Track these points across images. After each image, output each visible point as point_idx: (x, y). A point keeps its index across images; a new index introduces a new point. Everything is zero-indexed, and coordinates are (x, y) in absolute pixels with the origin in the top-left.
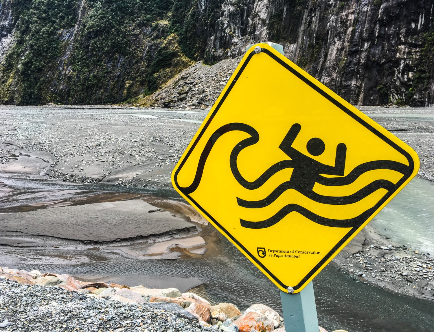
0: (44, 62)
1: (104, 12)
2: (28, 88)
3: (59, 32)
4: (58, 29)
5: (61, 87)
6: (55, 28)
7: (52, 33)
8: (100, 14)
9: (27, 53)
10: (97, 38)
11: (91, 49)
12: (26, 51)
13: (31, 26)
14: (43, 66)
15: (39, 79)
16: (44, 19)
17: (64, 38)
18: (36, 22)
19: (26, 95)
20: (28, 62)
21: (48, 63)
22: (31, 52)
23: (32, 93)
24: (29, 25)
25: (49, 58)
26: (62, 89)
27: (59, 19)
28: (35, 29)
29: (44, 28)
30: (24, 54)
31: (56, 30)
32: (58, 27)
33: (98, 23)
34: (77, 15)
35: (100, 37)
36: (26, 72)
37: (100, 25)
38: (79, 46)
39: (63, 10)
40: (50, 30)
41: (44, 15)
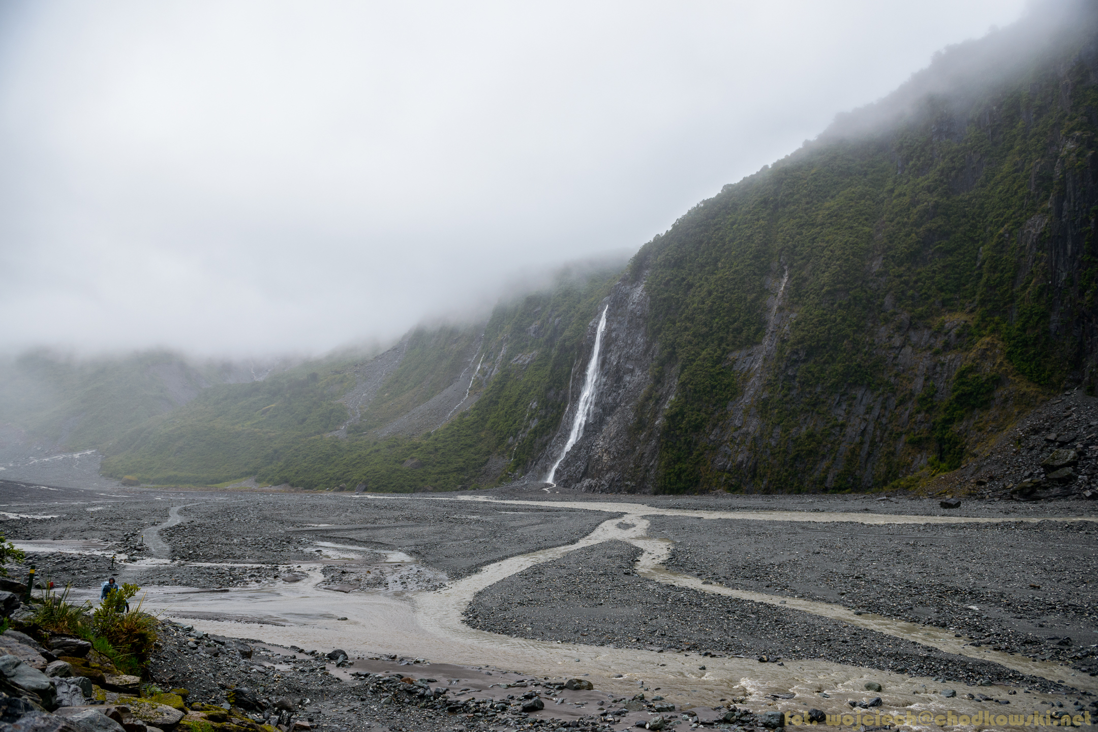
0: (706, 413)
1: (825, 312)
2: (674, 461)
3: (732, 356)
4: (731, 351)
5: (739, 459)
6: (724, 350)
7: (719, 360)
8: (817, 317)
10: (812, 361)
11: (799, 382)
12: (668, 394)
13: (679, 350)
14: (704, 420)
15: (696, 444)
16: (704, 336)
17: (742, 367)
18: (690, 342)
19: (669, 474)
20: (677, 414)
21: (712, 413)
22: (682, 396)
23: (681, 471)
24: (675, 348)
25: (714, 405)
26: (742, 463)
27: (732, 333)
28: (687, 355)
29: (704, 353)
30: (666, 400)
31: (727, 353)
32: (730, 348)
33: (812, 332)
34: (765, 323)
35: (818, 359)
36: (672, 432)
37: (818, 336)
38: (773, 378)
39: (740, 316)
40: (716, 354)
41: (705, 330)
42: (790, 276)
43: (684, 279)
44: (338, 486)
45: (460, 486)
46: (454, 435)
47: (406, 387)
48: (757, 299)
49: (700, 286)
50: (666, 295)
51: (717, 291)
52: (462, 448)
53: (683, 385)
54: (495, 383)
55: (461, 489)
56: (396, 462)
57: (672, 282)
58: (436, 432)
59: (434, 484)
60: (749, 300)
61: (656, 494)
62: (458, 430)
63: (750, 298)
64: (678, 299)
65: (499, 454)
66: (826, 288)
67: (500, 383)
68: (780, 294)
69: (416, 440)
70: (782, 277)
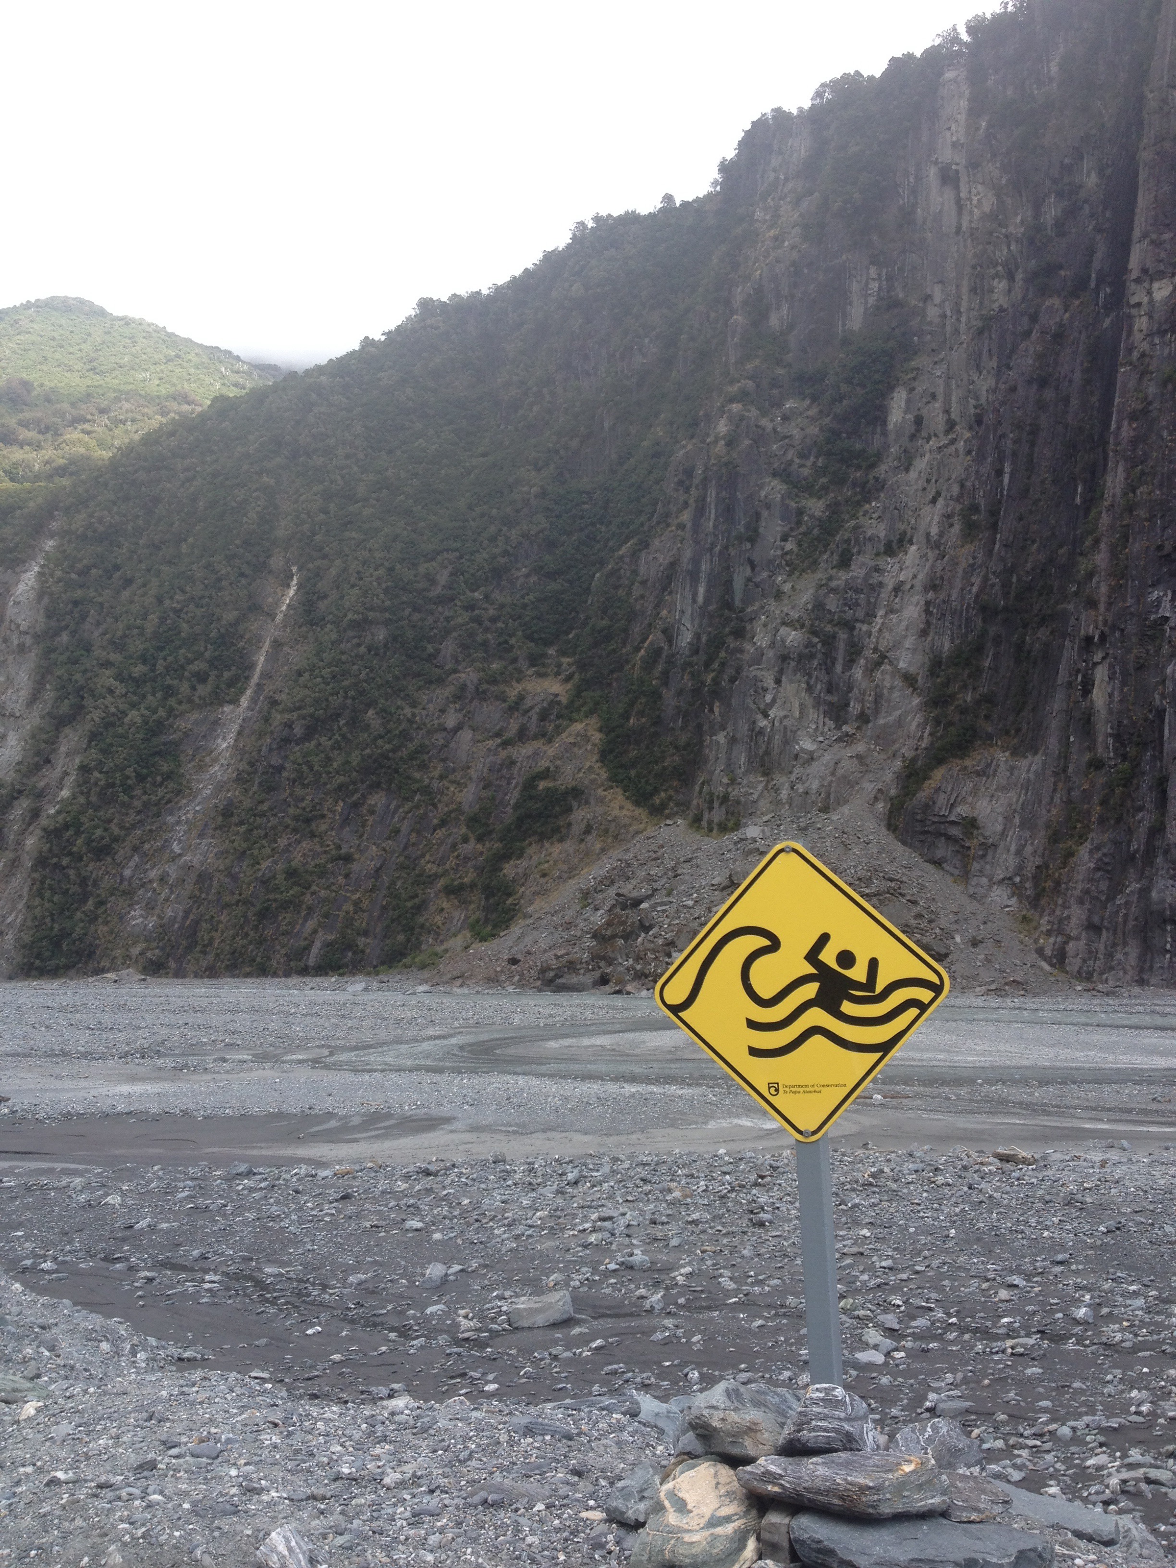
0: (121, 826)
1: (344, 658)
2: (52, 915)
3: (183, 724)
4: (182, 714)
6: (171, 710)
7: (160, 728)
8: (329, 665)
9: (65, 793)
10: (314, 743)
11: (288, 779)
12: (60, 785)
13: (89, 702)
14: (116, 839)
15: (96, 884)
16: (138, 682)
18: (111, 691)
19: (41, 939)
20: (66, 826)
21: (132, 827)
22: (82, 793)
23: (64, 934)
24: (83, 698)
25: (139, 812)
26: (174, 920)
27: (189, 680)
28: (104, 715)
29: (134, 713)
30: (53, 797)
31: (176, 717)
32: (184, 707)
33: (320, 692)
34: (252, 666)
35: (323, 740)
36: (55, 860)
37: (327, 700)
38: (247, 767)
39: (206, 649)
40: (155, 717)
41: (139, 670)
42: (300, 586)
43: (117, 568)
48: (237, 622)
49: (144, 585)
50: (79, 594)
51: (171, 598)
53: (84, 769)
57: (94, 571)
60: (224, 622)
61: (10, 978)
63: (230, 616)
64: (101, 604)
66: (350, 616)
68: (280, 617)
70: (288, 586)
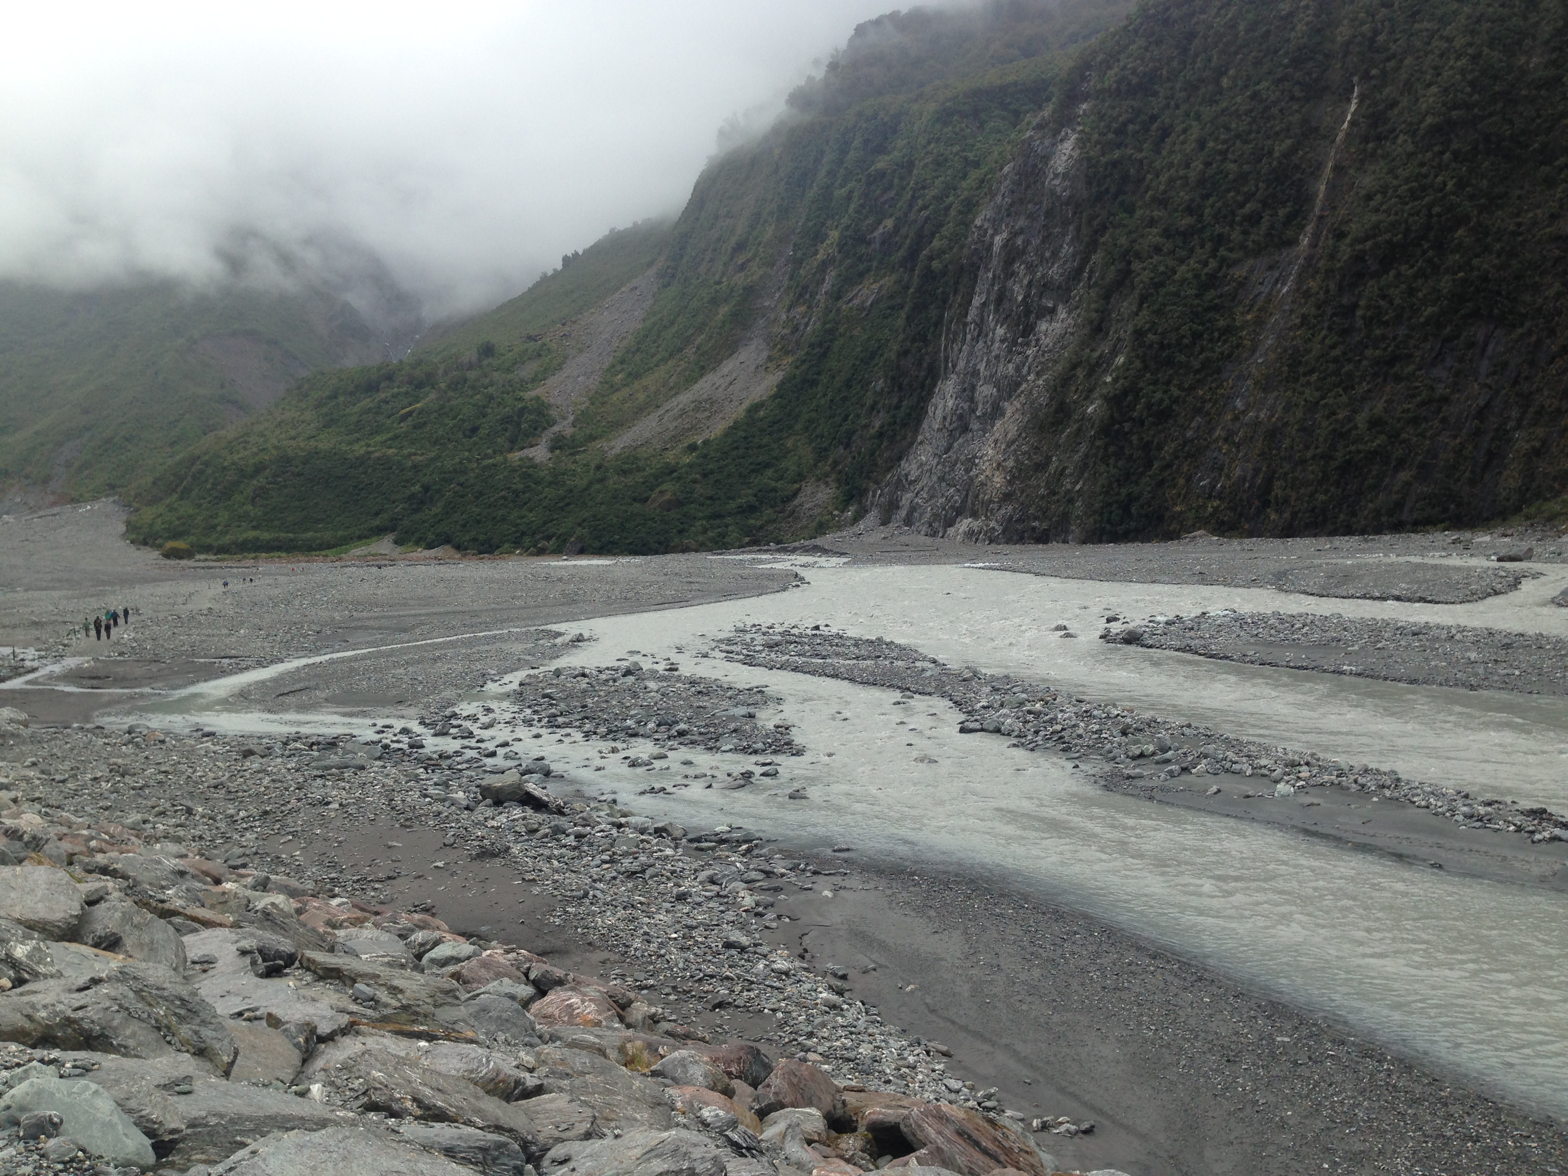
0: (1180, 387)
1: (1424, 170)
2: (1118, 481)
3: (1238, 272)
4: (1235, 263)
5: (1238, 472)
6: (1223, 260)
7: (1213, 281)
8: (1407, 181)
9: (1121, 360)
10: (1392, 273)
11: (1363, 317)
12: (1114, 353)
13: (1136, 266)
14: (1176, 401)
15: (1160, 448)
16: (1186, 235)
17: (1256, 292)
18: (1158, 249)
19: (1111, 505)
20: (1125, 393)
21: (1192, 388)
22: (1137, 357)
23: (1131, 498)
24: (1129, 263)
25: (1197, 372)
26: (1243, 479)
27: (1241, 224)
28: (1152, 275)
29: (1183, 268)
30: (1109, 365)
31: (1229, 266)
32: (1234, 256)
33: (1396, 214)
34: (1310, 199)
35: (1403, 268)
36: (1117, 427)
37: (1406, 222)
38: (1313, 311)
39: (1257, 189)
40: (1206, 271)
41: (1186, 222)
42: (1362, 98)
43: (1153, 118)
44: (535, 546)
45: (747, 539)
46: (737, 448)
47: (655, 360)
48: (1293, 150)
49: (1185, 131)
50: (1117, 154)
51: (1217, 139)
52: (753, 471)
53: (1139, 334)
54: (812, 346)
55: (748, 544)
56: (635, 500)
57: (1131, 127)
58: (706, 443)
59: (701, 538)
60: (1276, 154)
61: (1084, 542)
62: (745, 438)
63: (1281, 147)
64: (1141, 161)
65: (819, 480)
66: (1429, 120)
67: (820, 345)
68: (1340, 136)
69: (670, 457)
70: (1349, 101)
